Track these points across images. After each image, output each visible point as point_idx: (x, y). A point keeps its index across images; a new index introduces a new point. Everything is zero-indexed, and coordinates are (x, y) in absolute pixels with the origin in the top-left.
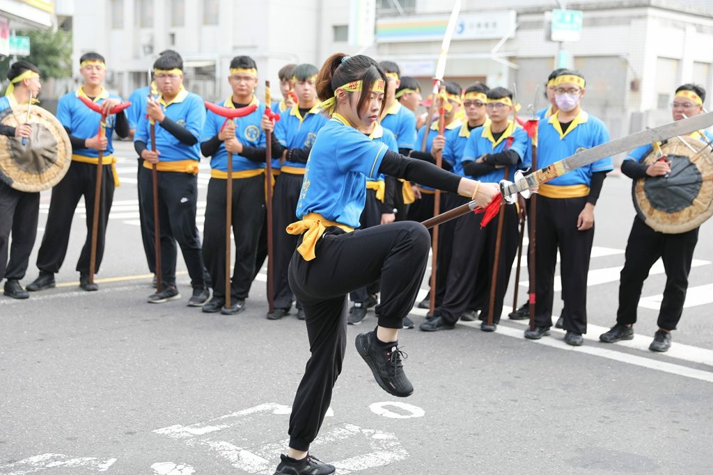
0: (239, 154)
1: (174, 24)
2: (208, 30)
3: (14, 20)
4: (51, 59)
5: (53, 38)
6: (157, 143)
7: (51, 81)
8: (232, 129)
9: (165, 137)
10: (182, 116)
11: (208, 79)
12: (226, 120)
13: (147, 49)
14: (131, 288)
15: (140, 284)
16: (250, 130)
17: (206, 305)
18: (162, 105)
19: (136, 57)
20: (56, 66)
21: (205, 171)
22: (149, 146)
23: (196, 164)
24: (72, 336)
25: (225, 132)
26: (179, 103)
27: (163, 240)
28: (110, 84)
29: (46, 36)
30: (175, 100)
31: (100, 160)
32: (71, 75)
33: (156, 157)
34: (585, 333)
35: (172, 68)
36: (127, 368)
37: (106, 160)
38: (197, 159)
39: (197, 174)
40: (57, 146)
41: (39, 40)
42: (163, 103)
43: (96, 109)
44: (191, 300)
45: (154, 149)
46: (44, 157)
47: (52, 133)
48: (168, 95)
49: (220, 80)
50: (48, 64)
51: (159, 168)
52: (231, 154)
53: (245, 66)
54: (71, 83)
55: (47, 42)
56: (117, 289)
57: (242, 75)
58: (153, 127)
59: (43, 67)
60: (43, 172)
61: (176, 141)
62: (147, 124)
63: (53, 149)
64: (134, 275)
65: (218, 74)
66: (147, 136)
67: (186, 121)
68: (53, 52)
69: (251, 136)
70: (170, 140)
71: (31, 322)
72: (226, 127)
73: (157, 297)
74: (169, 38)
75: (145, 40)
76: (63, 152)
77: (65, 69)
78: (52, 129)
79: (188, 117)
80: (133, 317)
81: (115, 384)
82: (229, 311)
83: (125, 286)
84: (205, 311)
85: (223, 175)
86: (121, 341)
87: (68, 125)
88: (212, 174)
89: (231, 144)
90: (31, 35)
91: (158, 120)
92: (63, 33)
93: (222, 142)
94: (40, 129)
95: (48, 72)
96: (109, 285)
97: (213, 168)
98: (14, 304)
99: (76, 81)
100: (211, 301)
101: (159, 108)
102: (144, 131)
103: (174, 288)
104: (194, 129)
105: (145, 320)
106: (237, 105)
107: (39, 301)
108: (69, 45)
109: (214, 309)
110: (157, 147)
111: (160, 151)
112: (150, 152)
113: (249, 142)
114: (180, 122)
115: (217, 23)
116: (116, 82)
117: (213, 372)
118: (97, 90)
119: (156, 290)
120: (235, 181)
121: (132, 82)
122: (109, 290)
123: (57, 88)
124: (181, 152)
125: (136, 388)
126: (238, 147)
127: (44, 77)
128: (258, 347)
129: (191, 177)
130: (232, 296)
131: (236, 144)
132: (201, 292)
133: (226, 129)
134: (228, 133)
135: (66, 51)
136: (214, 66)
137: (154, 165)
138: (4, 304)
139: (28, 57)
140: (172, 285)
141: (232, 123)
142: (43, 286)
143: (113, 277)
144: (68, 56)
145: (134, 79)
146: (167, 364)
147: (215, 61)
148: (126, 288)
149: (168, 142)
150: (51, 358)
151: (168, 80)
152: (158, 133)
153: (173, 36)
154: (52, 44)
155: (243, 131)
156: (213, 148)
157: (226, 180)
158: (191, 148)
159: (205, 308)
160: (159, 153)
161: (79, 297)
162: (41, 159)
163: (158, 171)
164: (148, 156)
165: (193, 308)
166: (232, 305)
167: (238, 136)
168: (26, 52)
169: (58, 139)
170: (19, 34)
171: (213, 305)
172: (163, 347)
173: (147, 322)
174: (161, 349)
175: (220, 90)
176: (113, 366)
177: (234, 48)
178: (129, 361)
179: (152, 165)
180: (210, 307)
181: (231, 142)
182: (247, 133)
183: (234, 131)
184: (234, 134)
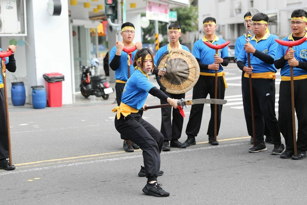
0: (297, 67)
3: (171, 4)
4: (187, 21)
5: (188, 10)
6: (251, 63)
7: (187, 33)
8: (292, 53)
11: (272, 24)
12: (288, 48)
13: (238, 11)
14: (239, 144)
15: (244, 142)
16: (303, 52)
17: (282, 154)
19: (232, 16)
20: (190, 25)
21: (278, 77)
22: (247, 65)
23: (274, 74)
24: (210, 171)
25: (288, 55)
26: (265, 40)
27: (256, 117)
28: (218, 32)
29: (185, 10)
30: (263, 39)
31: (216, 75)
32: (197, 29)
33: (251, 70)
35: (260, 20)
37: (220, 74)
38: (274, 71)
39: (275, 80)
41: (181, 12)
42: (256, 40)
43: (213, 48)
44: (274, 151)
45: (249, 67)
47: (188, 63)
48: (259, 35)
49: (280, 24)
50: (186, 24)
51: (253, 77)
52: (292, 67)
53: (297, 15)
54: (197, 33)
55: (185, 12)
56: (231, 145)
57: (295, 21)
59: (183, 26)
64: (239, 137)
65: (278, 21)
67: (268, 50)
68: (188, 18)
69: (304, 56)
71: (189, 163)
72: (288, 52)
73: (254, 150)
74: (250, 3)
75: (237, 6)
76: (194, 73)
77: (195, 26)
79: (270, 48)
81: (236, 198)
82: (296, 157)
83: (235, 143)
84: (282, 157)
85: (287, 79)
86: (237, 174)
87: (199, 57)
88: (282, 79)
89: (292, 61)
90: (177, 10)
92: (193, 7)
93: (287, 60)
94: (181, 61)
95: (186, 29)
96: (226, 143)
97: (282, 76)
98: (179, 153)
99: (200, 32)
100: (285, 152)
104: (273, 54)
105: (249, 162)
106: (295, 39)
107: (192, 151)
108: (196, 13)
109: (288, 156)
110: (251, 65)
111: (253, 67)
113: (302, 59)
116: (221, 31)
117: (291, 193)
118: (213, 37)
119: (253, 145)
121: (230, 30)
122: (227, 145)
123: (190, 37)
124: (266, 68)
126: (296, 63)
127: (184, 31)
129: (272, 81)
130: (298, 149)
131: (295, 61)
132: (279, 147)
133: (288, 53)
134: (289, 56)
135: (195, 17)
136: (276, 16)
137: (250, 75)
138: (175, 153)
139: (176, 22)
140: (262, 143)
141: (292, 50)
142: (190, 144)
143: (228, 138)
144: (196, 19)
145: (231, 28)
147: (276, 13)
148: (236, 144)
149: (258, 62)
150: (201, 182)
151: (257, 26)
153: (252, 2)
154: (187, 14)
155: (299, 53)
156: (282, 64)
157: (290, 81)
158: (271, 65)
159: (282, 156)
160: (253, 69)
161: (212, 149)
163: (252, 78)
164: (246, 70)
166: (298, 154)
167: (296, 56)
168: (175, 19)
169: (190, 66)
170: (171, 10)
171: (287, 154)
172: (260, 178)
173: (250, 163)
174: (259, 179)
175: (280, 30)
176: (234, 188)
177: (288, 5)
178: (242, 185)
179: (248, 75)
180: (285, 155)
181: (292, 60)
182: (301, 54)
183: (293, 54)
184: (294, 56)
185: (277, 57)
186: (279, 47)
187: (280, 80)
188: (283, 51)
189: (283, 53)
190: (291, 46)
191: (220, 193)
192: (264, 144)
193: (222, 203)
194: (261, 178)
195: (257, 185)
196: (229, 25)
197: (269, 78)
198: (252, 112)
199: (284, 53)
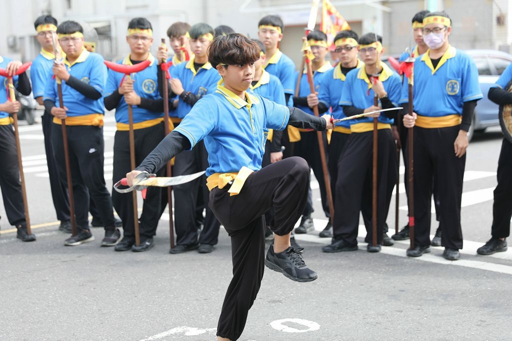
0: (138, 107)
6: (64, 100)
8: (130, 84)
9: (71, 95)
10: (86, 73)
11: (105, 39)
12: (124, 76)
14: (48, 234)
16: (147, 84)
17: (117, 245)
18: (67, 66)
22: (57, 104)
23: (100, 117)
25: (124, 86)
26: (82, 62)
27: (74, 188)
28: (13, 48)
30: (78, 61)
33: (64, 113)
34: (462, 248)
35: (74, 32)
36: (50, 304)
38: (101, 112)
42: (68, 64)
44: (104, 240)
45: (62, 106)
48: (71, 57)
49: (116, 38)
51: (68, 123)
52: (131, 106)
53: (142, 26)
58: (60, 86)
61: (82, 97)
62: (54, 84)
64: (49, 222)
65: (113, 34)
66: (55, 95)
67: (89, 78)
69: (148, 89)
70: (76, 97)
72: (124, 82)
73: (72, 241)
79: (92, 74)
80: (52, 259)
82: (139, 248)
84: (117, 250)
85: (125, 127)
86: (43, 281)
88: (118, 127)
89: (130, 97)
91: (64, 79)
93: (122, 95)
97: (118, 121)
100: (122, 241)
101: (63, 68)
102: (52, 90)
103: (87, 231)
105: (63, 262)
106: (134, 62)
109: (126, 247)
110: (64, 104)
111: (67, 107)
112: (59, 109)
113: (146, 94)
114: (84, 80)
116: (18, 46)
117: (128, 302)
120: (136, 131)
121: (33, 45)
124: (86, 107)
125: (60, 322)
126: (136, 100)
128: (168, 278)
129: (97, 129)
130: (141, 235)
131: (134, 98)
132: (112, 233)
133: (124, 84)
134: (126, 88)
136: (109, 26)
140: (86, 229)
141: (130, 78)
146: (87, 299)
147: (109, 22)
148: (44, 234)
149: (74, 98)
151: (71, 42)
152: (65, 91)
155: (141, 85)
157: (128, 132)
158: (95, 102)
159: (117, 247)
160: (67, 109)
163: (67, 126)
164: (57, 112)
165: (106, 248)
166: (141, 243)
167: (136, 90)
172: (81, 284)
173: (65, 263)
174: (80, 286)
175: (117, 48)
176: (38, 304)
178: (51, 298)
179: (60, 120)
180: (122, 246)
181: (130, 95)
182: (145, 87)
183: (132, 85)
184: (132, 88)
190: (128, 73)
191: (13, 315)
192: (89, 230)
193: (15, 330)
194: (83, 285)
195: (76, 296)
196: (31, 37)
197: (93, 123)
198: (69, 180)
199: (117, 85)
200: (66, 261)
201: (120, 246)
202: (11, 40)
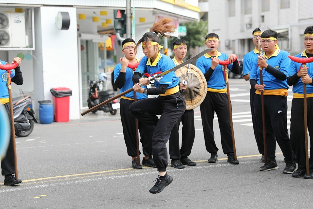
0: (310, 84)
1: (263, 10)
2: (284, 11)
3: (181, 18)
4: (197, 36)
5: (198, 25)
6: (263, 80)
8: (306, 70)
9: (268, 77)
10: (277, 64)
12: (302, 65)
13: (248, 26)
14: (250, 162)
15: (254, 160)
17: (294, 173)
19: (242, 31)
20: (199, 40)
21: (290, 95)
22: (258, 82)
23: (286, 91)
24: (220, 189)
25: (302, 72)
26: (276, 56)
28: (228, 47)
29: (194, 25)
30: (273, 55)
33: (263, 88)
38: (287, 88)
39: (287, 96)
40: (200, 85)
41: (191, 27)
42: (267, 57)
44: (285, 169)
45: (262, 84)
46: (194, 91)
47: (198, 78)
48: (269, 52)
50: (195, 39)
51: (265, 94)
52: (305, 84)
53: (311, 31)
55: (195, 27)
57: (309, 37)
58: (261, 71)
59: (193, 41)
60: (193, 99)
61: (274, 78)
62: (257, 69)
63: (198, 87)
64: (250, 155)
65: (289, 37)
66: (257, 76)
67: (280, 67)
68: (198, 32)
70: (271, 78)
71: (199, 181)
72: (301, 69)
73: (265, 168)
74: (261, 18)
75: (247, 21)
76: (203, 88)
78: (198, 76)
79: (281, 64)
80: (252, 179)
82: (309, 176)
83: (246, 161)
84: (293, 176)
86: (247, 193)
88: (294, 96)
89: (305, 78)
90: (187, 25)
92: (203, 22)
93: (300, 77)
94: (193, 76)
95: (196, 43)
97: (294, 93)
98: (189, 170)
100: (297, 171)
102: (255, 73)
103: (274, 162)
104: (285, 71)
105: (259, 181)
106: (309, 55)
107: (201, 169)
108: (206, 28)
109: (299, 175)
110: (263, 82)
111: (265, 84)
112: (260, 85)
114: (276, 67)
115: (289, 7)
116: (231, 46)
119: (264, 164)
121: (240, 45)
124: (278, 84)
126: (309, 80)
129: (284, 98)
132: (291, 165)
133: (301, 70)
134: (302, 73)
136: (288, 32)
137: (262, 93)
139: (185, 36)
141: (305, 66)
145: (241, 43)
147: (288, 29)
149: (270, 79)
150: (211, 201)
151: (266, 43)
153: (263, 17)
154: (197, 28)
155: (312, 70)
156: (295, 81)
158: (283, 82)
159: (294, 174)
160: (265, 86)
161: (222, 167)
162: (193, 92)
164: (259, 88)
166: (310, 173)
168: (184, 34)
169: (201, 81)
170: (181, 25)
171: (299, 173)
172: (271, 197)
173: (261, 182)
174: (271, 198)
175: (291, 46)
176: (245, 207)
177: (299, 20)
178: (253, 204)
179: (260, 92)
180: (297, 174)
181: (305, 77)
183: (307, 71)
184: (307, 73)
185: (289, 73)
186: (291, 64)
187: (292, 97)
188: (296, 68)
189: (296, 70)
190: (304, 63)
194: (272, 198)
195: (269, 205)
196: (239, 40)
197: (281, 94)
200: (261, 181)
201: (296, 174)
202: (227, 42)
